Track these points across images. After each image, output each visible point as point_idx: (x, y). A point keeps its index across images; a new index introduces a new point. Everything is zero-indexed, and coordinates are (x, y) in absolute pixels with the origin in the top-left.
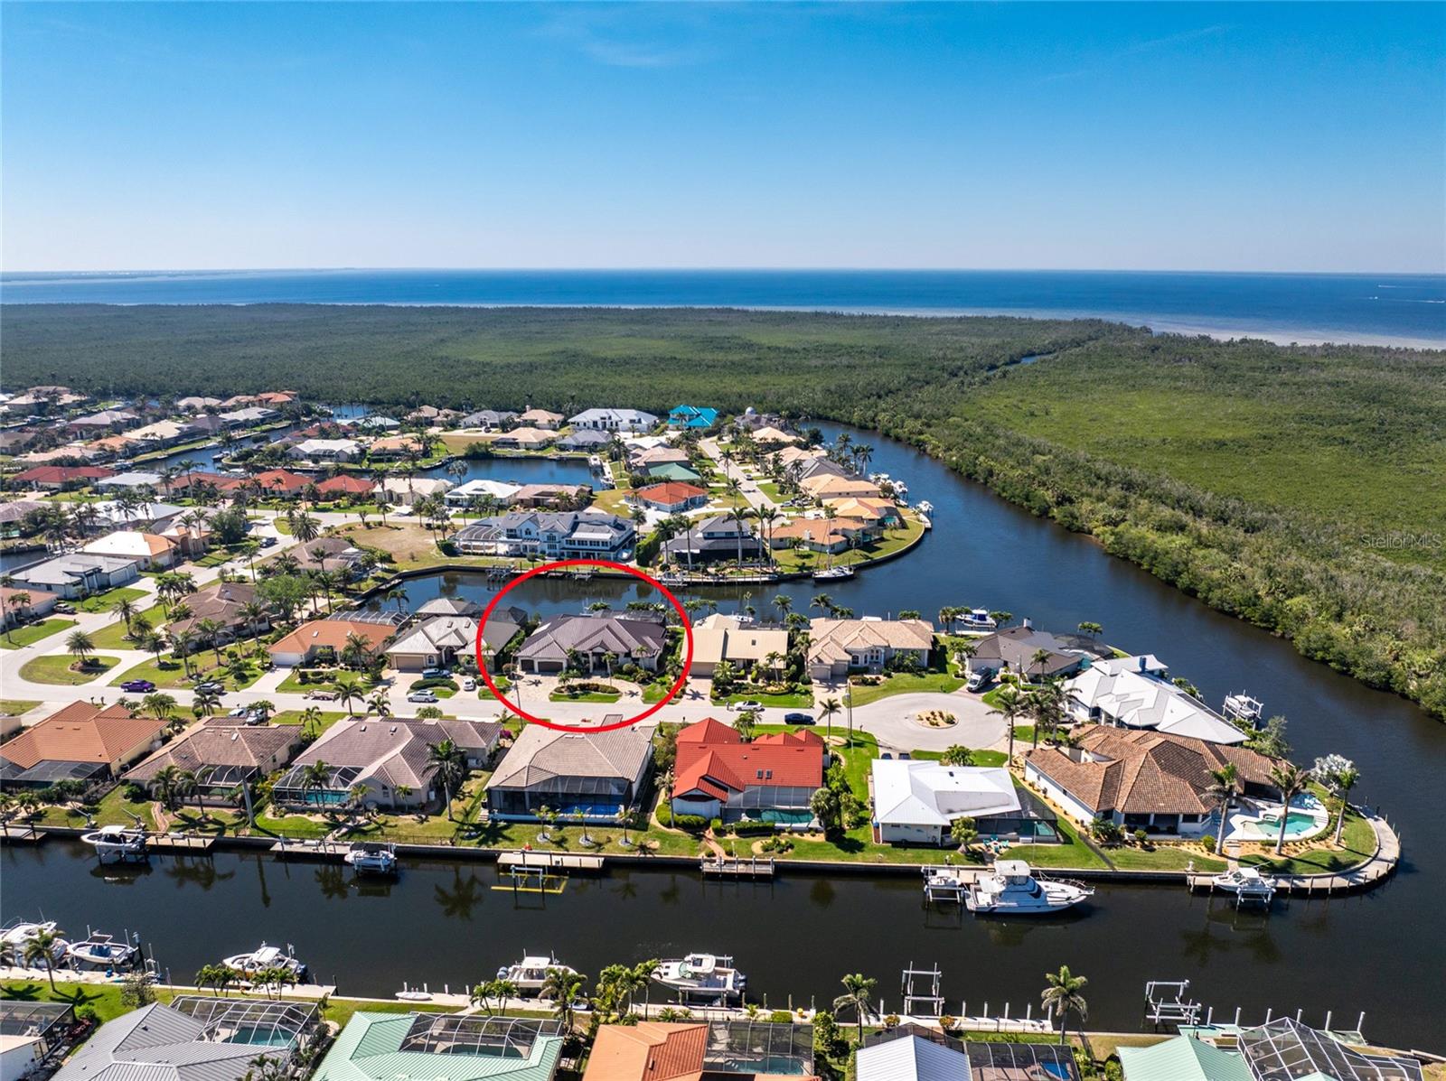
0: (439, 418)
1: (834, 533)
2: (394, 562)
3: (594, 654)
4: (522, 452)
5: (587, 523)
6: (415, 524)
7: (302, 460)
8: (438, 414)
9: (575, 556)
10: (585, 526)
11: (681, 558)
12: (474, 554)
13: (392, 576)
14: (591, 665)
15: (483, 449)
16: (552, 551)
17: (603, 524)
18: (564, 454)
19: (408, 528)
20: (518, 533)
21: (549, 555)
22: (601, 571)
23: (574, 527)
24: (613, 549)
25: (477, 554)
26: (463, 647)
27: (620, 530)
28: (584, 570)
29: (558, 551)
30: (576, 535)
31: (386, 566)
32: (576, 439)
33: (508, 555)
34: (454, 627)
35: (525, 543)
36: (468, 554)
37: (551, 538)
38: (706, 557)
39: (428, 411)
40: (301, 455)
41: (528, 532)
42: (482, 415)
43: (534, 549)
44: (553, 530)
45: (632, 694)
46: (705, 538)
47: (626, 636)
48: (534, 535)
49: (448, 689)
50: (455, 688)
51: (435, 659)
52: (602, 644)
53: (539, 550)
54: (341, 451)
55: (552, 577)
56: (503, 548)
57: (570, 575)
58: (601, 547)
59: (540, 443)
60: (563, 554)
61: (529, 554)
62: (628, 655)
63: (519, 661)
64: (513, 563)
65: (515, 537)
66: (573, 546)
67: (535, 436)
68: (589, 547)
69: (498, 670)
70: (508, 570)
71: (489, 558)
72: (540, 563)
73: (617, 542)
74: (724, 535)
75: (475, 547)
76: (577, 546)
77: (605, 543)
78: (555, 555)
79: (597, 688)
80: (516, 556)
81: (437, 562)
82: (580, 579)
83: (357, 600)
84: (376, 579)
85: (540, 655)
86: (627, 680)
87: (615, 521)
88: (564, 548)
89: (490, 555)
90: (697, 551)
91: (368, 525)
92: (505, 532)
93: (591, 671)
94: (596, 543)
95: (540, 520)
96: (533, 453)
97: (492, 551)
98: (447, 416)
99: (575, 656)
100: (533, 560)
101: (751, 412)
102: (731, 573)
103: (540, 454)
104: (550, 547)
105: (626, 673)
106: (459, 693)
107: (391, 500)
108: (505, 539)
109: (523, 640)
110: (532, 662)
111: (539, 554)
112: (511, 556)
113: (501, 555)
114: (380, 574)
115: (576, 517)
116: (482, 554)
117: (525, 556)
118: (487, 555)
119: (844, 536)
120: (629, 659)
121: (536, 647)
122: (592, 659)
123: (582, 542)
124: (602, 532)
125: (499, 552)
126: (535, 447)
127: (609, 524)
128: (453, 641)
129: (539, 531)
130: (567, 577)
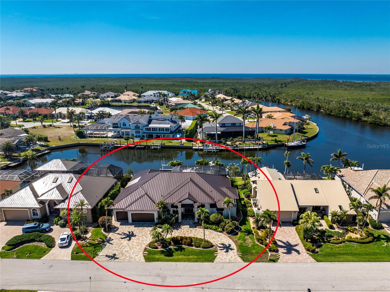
0: (91, 95)
1: (285, 124)
2: (49, 142)
3: (183, 206)
4: (123, 104)
5: (156, 120)
6: (68, 126)
7: (31, 106)
8: (91, 94)
9: (150, 137)
10: (155, 121)
11: (211, 136)
12: (95, 137)
13: (45, 148)
14: (180, 215)
15: (107, 103)
16: (138, 134)
17: (165, 120)
18: (140, 104)
19: (65, 128)
20: (119, 125)
21: (136, 137)
22: (166, 144)
23: (150, 122)
24: (171, 133)
25: (96, 137)
26: (63, 201)
27: (175, 123)
28: (157, 143)
29: (141, 134)
30: (151, 126)
31: (42, 143)
32: (145, 99)
33: (113, 137)
34: (58, 182)
35: (123, 130)
36: (92, 137)
37: (137, 127)
38: (225, 135)
39: (87, 92)
40: (30, 105)
41: (124, 125)
42: (108, 94)
43: (128, 134)
44: (138, 122)
45: (227, 248)
46: (221, 127)
47: (208, 188)
48: (127, 126)
49: (43, 245)
50: (51, 244)
51: (38, 212)
52: (190, 197)
53: (130, 134)
54: (47, 102)
55: (138, 148)
56: (110, 134)
57: (149, 147)
58: (165, 132)
59: (130, 100)
60: (144, 136)
61: (125, 136)
62: (213, 206)
63: (115, 212)
64: (116, 141)
65: (117, 127)
66: (149, 132)
67: (128, 98)
68: (158, 132)
69: (95, 222)
70: (113, 145)
71: (103, 139)
72: (131, 141)
73: (173, 129)
74: (230, 125)
75: (95, 134)
76: (151, 131)
77: (167, 129)
78: (139, 137)
79: (190, 242)
80: (118, 138)
81: (73, 141)
82: (155, 149)
83: (14, 163)
84: (33, 150)
85: (133, 207)
86: (215, 230)
87: (171, 119)
88: (144, 133)
89: (104, 137)
90: (220, 133)
91: (44, 126)
92: (112, 125)
93: (180, 220)
94: (162, 129)
95: (131, 118)
96: (127, 104)
97: (105, 136)
98: (94, 94)
99: (164, 208)
100: (127, 139)
101: (211, 91)
102: (240, 144)
103: (130, 104)
104: (136, 132)
105: (213, 223)
106: (53, 250)
107: (61, 117)
108: (112, 128)
109: (119, 191)
110: (126, 213)
111: (131, 136)
112: (115, 138)
113: (109, 137)
114: (37, 147)
115: (150, 117)
116: (99, 137)
117: (123, 138)
118: (102, 137)
119: (289, 126)
120: (215, 209)
121: (129, 199)
122: (180, 210)
123: (154, 129)
124: (165, 124)
125: (108, 136)
126: (128, 102)
127: (168, 120)
128: (55, 196)
129: (130, 123)
130: (147, 148)
